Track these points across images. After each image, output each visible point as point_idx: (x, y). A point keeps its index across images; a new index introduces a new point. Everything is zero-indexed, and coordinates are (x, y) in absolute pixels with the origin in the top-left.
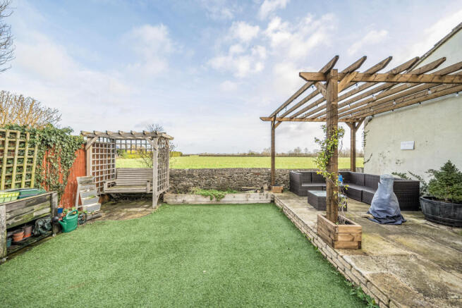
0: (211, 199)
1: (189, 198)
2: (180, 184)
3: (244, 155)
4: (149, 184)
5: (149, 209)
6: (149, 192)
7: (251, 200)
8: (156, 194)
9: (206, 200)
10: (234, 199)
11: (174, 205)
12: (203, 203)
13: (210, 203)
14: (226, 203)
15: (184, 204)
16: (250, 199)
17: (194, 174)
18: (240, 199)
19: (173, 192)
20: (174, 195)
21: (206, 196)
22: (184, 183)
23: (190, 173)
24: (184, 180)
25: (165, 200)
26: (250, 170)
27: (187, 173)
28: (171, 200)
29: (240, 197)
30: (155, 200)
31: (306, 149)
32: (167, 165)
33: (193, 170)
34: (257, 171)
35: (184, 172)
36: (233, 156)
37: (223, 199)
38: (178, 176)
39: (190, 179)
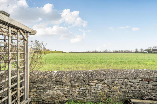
2: (45, 94)
3: (86, 52)
17: (64, 81)
22: (51, 92)
23: (59, 79)
24: (49, 87)
31: (110, 50)
33: (63, 73)
34: (147, 76)
36: (81, 53)
38: (42, 83)
39: (59, 87)
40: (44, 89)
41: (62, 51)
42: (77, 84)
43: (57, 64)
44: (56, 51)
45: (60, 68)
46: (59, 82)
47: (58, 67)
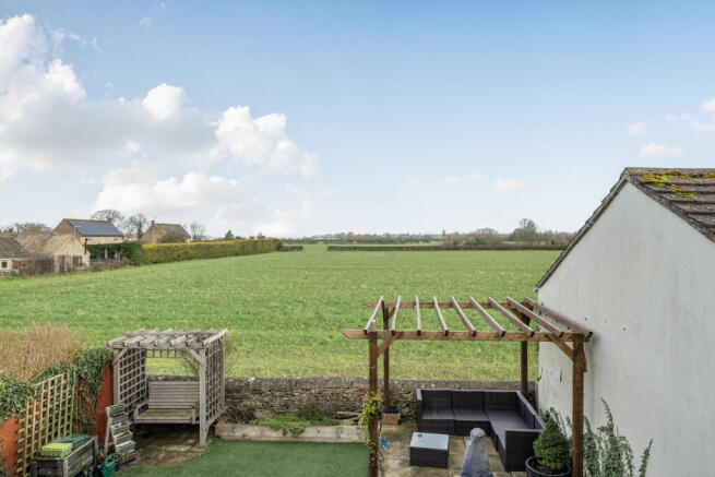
0: (284, 434)
1: (252, 431)
2: (241, 404)
4: (194, 411)
5: (195, 449)
6: (194, 422)
7: (345, 437)
8: (204, 426)
9: (275, 435)
10: (319, 435)
11: (231, 441)
12: (272, 439)
13: (284, 439)
14: (306, 440)
15: (245, 440)
16: (342, 436)
17: (263, 389)
18: (328, 435)
19: (229, 421)
20: (229, 425)
21: (275, 428)
22: (248, 403)
23: (257, 387)
24: (247, 398)
25: (217, 433)
26: (352, 383)
27: (251, 387)
28: (226, 434)
29: (326, 433)
30: (203, 434)
32: (220, 376)
33: (262, 380)
34: (363, 386)
35: (248, 384)
37: (302, 435)
38: (238, 391)
39: (257, 397)
40: (241, 399)
41: (275, 240)
42: (278, 394)
43: (248, 352)
45: (259, 369)
46: (256, 391)
47: (252, 366)
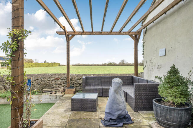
0: (7, 100)
12: (1, 103)
16: (41, 100)
21: (3, 97)
26: (52, 75)
34: (57, 76)
41: (58, 63)
44: (45, 62)
